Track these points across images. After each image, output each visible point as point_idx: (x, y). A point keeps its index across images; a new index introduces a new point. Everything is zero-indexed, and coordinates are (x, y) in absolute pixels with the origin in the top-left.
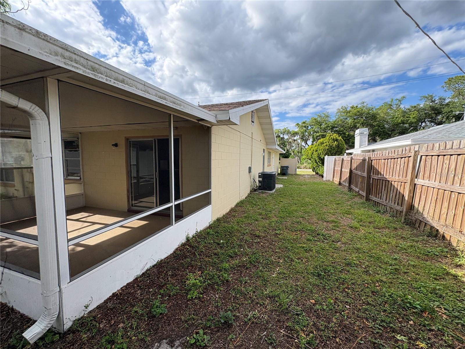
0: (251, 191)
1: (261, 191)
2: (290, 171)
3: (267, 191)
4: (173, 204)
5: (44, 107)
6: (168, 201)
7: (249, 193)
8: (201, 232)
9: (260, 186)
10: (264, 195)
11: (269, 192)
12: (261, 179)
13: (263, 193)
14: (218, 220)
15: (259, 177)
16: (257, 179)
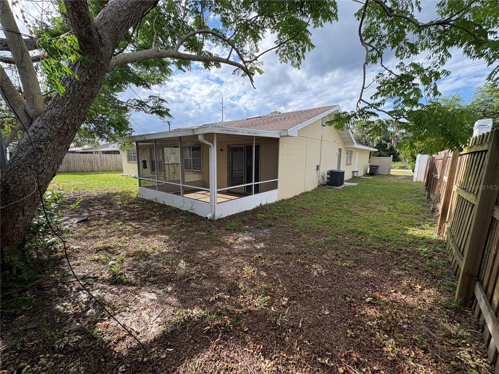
0: (319, 186)
1: (328, 186)
2: (380, 171)
3: (333, 187)
4: (253, 183)
5: (212, 142)
6: (251, 182)
7: (316, 187)
8: (269, 204)
9: (328, 183)
10: (329, 190)
11: (336, 187)
12: (329, 176)
13: (329, 188)
14: (283, 200)
15: (328, 174)
16: (326, 176)
